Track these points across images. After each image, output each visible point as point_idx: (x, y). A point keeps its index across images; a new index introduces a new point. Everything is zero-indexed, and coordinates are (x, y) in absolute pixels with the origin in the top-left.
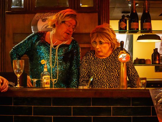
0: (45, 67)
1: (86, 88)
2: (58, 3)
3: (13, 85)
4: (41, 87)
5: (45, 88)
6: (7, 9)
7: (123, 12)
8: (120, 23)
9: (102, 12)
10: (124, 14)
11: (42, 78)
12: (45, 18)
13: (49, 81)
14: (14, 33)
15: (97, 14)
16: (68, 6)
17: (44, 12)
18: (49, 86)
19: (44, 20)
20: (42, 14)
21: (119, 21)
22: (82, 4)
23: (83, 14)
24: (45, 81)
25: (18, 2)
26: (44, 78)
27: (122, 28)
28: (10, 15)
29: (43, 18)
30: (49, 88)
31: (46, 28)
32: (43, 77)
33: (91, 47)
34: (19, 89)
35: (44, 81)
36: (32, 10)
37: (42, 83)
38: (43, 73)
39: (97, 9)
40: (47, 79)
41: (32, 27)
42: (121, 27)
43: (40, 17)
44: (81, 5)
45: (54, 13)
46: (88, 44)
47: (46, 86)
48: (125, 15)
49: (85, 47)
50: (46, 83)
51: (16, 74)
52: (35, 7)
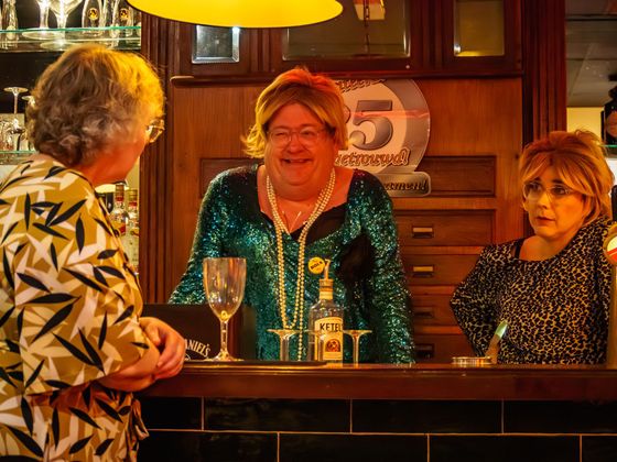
0: (325, 284)
1: (482, 363)
2: (368, 44)
3: (204, 352)
4: (309, 360)
5: (325, 363)
6: (177, 68)
7: (612, 78)
8: (605, 115)
9: (539, 78)
11: (313, 328)
13: (339, 337)
14: (201, 159)
15: (517, 85)
16: (409, 55)
18: (339, 355)
21: (603, 109)
22: (460, 45)
23: (466, 83)
24: (325, 337)
25: (217, 42)
26: (322, 327)
27: (615, 136)
28: (188, 90)
30: (340, 366)
32: (317, 324)
33: (494, 211)
34: (226, 366)
35: (322, 338)
36: (273, 70)
37: (313, 346)
38: (318, 308)
39: (519, 66)
40: (330, 329)
42: (611, 132)
44: (457, 49)
45: (353, 80)
46: (485, 196)
47: (327, 356)
49: (474, 208)
50: (329, 347)
51: (215, 312)
52: (284, 59)
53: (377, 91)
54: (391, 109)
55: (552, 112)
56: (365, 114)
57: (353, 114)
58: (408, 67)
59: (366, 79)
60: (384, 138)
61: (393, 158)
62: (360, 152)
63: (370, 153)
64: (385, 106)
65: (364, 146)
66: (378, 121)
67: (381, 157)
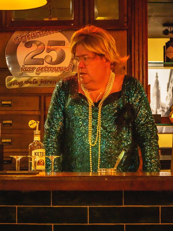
7: (164, 25)
9: (135, 30)
10: (167, 28)
12: (31, 40)
13: (44, 159)
15: (125, 33)
16: (73, 19)
17: (29, 30)
18: (44, 167)
19: (28, 45)
20: (25, 34)
21: (165, 45)
24: (37, 159)
26: (35, 154)
27: (171, 58)
29: (27, 41)
31: (32, 58)
32: (33, 153)
36: (7, 26)
38: (33, 145)
39: (126, 24)
41: (6, 58)
42: (168, 56)
43: (21, 38)
45: (46, 31)
48: (169, 30)
52: (13, 20)
53: (58, 36)
54: (64, 45)
55: (141, 47)
56: (52, 47)
57: (46, 47)
58: (72, 25)
59: (52, 30)
60: (61, 59)
61: (65, 68)
62: (49, 66)
63: (54, 66)
64: (62, 43)
65: (51, 63)
66: (58, 51)
67: (60, 68)
